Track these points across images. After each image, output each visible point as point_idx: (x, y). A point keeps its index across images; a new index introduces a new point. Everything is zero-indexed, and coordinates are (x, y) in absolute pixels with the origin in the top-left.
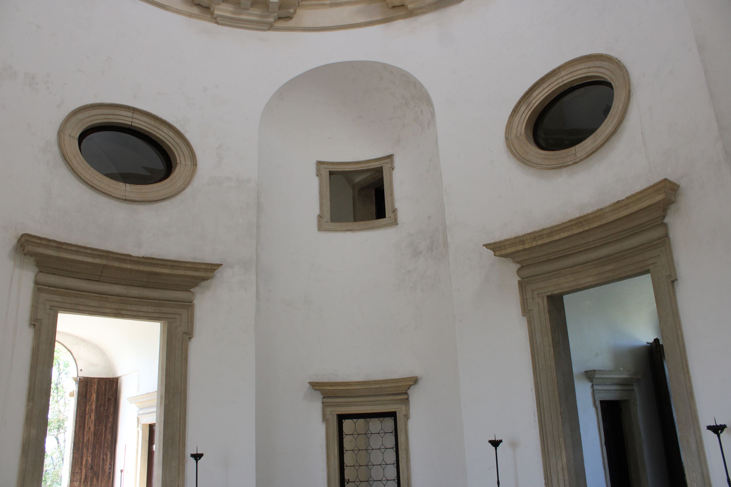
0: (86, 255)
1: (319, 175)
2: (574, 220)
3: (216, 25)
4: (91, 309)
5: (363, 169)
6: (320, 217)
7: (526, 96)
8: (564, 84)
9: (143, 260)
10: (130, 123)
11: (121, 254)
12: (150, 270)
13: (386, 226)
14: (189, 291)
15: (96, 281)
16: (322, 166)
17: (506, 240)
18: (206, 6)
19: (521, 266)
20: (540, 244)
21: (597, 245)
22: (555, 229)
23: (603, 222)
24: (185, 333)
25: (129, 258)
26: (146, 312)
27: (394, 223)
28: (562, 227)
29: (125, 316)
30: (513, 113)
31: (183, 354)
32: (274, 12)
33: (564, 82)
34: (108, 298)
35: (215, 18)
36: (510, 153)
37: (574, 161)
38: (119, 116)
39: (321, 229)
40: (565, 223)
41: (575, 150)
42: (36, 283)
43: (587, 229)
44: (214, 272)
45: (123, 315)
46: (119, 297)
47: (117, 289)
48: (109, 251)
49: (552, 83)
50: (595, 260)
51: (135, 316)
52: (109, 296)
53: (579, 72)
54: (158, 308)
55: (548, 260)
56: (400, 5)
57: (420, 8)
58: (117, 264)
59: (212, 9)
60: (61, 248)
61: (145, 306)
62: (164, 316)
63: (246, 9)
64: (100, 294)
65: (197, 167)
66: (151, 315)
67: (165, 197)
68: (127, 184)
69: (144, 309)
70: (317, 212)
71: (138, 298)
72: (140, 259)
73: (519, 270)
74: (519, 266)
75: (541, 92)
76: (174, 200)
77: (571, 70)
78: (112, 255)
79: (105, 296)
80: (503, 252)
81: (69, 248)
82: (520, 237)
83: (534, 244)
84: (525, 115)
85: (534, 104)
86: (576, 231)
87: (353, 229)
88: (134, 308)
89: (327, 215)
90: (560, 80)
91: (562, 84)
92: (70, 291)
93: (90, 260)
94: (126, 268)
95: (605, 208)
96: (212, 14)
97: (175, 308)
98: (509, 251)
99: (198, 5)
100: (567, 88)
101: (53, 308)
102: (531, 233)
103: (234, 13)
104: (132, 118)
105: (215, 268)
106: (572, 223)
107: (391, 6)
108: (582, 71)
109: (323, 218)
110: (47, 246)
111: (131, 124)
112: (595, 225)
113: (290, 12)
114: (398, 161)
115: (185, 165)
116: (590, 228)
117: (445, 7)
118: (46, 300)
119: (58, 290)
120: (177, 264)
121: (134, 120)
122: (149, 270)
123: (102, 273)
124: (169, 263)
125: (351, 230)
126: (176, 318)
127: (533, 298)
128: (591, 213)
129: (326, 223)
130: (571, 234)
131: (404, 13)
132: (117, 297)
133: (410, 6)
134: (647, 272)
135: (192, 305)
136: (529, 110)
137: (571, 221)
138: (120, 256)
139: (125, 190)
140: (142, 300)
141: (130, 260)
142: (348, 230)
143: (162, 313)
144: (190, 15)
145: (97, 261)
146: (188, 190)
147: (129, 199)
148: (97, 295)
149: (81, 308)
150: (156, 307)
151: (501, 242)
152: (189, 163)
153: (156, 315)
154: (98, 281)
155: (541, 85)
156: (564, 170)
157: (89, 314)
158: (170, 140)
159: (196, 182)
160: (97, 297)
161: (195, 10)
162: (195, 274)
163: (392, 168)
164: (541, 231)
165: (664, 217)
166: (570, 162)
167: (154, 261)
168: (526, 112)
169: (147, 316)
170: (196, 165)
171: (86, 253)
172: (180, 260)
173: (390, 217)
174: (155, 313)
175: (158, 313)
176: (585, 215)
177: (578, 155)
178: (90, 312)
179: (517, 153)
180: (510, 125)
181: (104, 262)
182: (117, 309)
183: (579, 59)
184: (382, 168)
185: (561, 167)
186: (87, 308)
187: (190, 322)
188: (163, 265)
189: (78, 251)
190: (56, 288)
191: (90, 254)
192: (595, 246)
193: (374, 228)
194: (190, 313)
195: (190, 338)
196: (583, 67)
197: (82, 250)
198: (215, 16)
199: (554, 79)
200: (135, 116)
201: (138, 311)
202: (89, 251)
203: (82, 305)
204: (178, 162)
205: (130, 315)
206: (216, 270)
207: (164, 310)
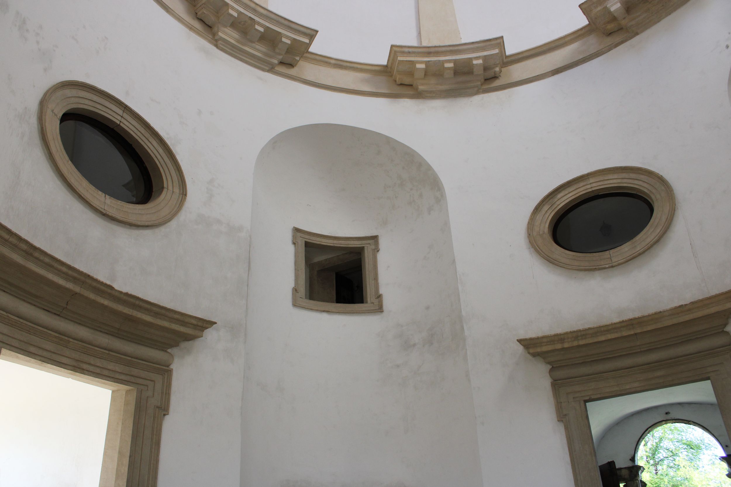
0: (59, 273)
1: (296, 243)
2: (626, 321)
3: (215, 48)
4: (45, 354)
5: (341, 246)
6: (295, 290)
7: (549, 196)
8: (593, 191)
9: (125, 298)
10: (118, 122)
12: (130, 314)
13: (368, 313)
16: (299, 234)
17: (545, 337)
18: (210, 24)
19: (551, 366)
20: (582, 344)
21: (642, 350)
22: (602, 329)
23: (659, 325)
24: (158, 407)
25: (109, 291)
26: (112, 371)
27: (379, 310)
28: (610, 327)
29: (85, 371)
30: (535, 211)
31: (154, 436)
32: (280, 54)
33: (593, 189)
35: (216, 41)
36: (532, 250)
37: (611, 265)
38: (108, 109)
39: (296, 304)
40: (615, 324)
41: (610, 254)
43: (639, 331)
44: (204, 331)
45: (83, 369)
47: (83, 332)
48: (89, 276)
49: (579, 188)
50: (642, 365)
51: (98, 374)
53: (611, 181)
54: (128, 367)
55: (583, 363)
56: (408, 84)
57: (431, 92)
59: (215, 29)
60: (31, 255)
61: (111, 362)
62: (133, 379)
63: (252, 42)
64: (60, 334)
65: (187, 198)
66: (117, 376)
67: (147, 224)
68: (107, 195)
69: (111, 366)
70: (291, 284)
71: (105, 349)
72: (122, 296)
73: (551, 371)
74: (551, 367)
75: (567, 194)
76: (157, 230)
77: (601, 178)
78: (89, 281)
79: (66, 338)
80: (539, 350)
81: (42, 258)
82: (561, 335)
83: (575, 343)
84: (548, 214)
85: (558, 205)
86: (625, 334)
87: (330, 310)
88: (98, 362)
89: (302, 290)
90: (589, 186)
91: (590, 190)
92: (25, 322)
93: (61, 282)
94: (103, 304)
95: (664, 311)
96: (214, 35)
97: (148, 371)
98: (545, 349)
99: (201, 20)
100: (593, 195)
102: (574, 332)
103: (238, 41)
104: (122, 117)
105: (207, 326)
106: (623, 324)
107: (398, 82)
108: (615, 181)
109: (298, 293)
110: (14, 247)
111: (119, 124)
112: (649, 328)
113: (296, 59)
114: (383, 243)
115: (173, 192)
116: (642, 331)
117: (455, 97)
119: (8, 316)
120: (163, 312)
121: (123, 120)
123: (67, 305)
124: (154, 309)
125: (328, 312)
126: (147, 386)
127: (568, 402)
128: (647, 315)
129: (301, 298)
130: (620, 336)
131: (411, 93)
132: (80, 343)
133: (421, 88)
134: (708, 379)
135: (170, 371)
136: (553, 211)
137: (623, 321)
138: (99, 286)
139: (105, 203)
140: (111, 353)
142: (324, 311)
143: (132, 376)
144: (191, 28)
145: (70, 285)
146: (173, 223)
147: (110, 215)
149: (32, 349)
150: (126, 365)
151: (538, 338)
152: (177, 190)
153: (123, 377)
154: (59, 315)
155: (567, 188)
156: (597, 273)
158: (159, 157)
159: (184, 216)
160: (56, 337)
161: (197, 25)
162: (182, 329)
163: (378, 250)
164: (586, 330)
165: (725, 325)
166: (607, 265)
167: (137, 302)
168: (550, 212)
169: (112, 376)
170: (186, 195)
171: (59, 271)
173: (373, 303)
174: (124, 374)
175: (127, 375)
176: (640, 317)
177: (614, 260)
178: (42, 359)
179: (541, 251)
180: (532, 222)
181: (77, 289)
182: (77, 361)
183: (612, 169)
184: (362, 249)
185: (595, 270)
186: (40, 352)
187: (166, 393)
188: (147, 310)
189: (52, 266)
191: (64, 273)
192: (639, 350)
193: (354, 313)
194: (166, 381)
195: (164, 415)
196: (616, 177)
198: (217, 37)
199: (582, 184)
200: (125, 115)
202: (64, 269)
203: (34, 346)
204: (165, 186)
205: (91, 372)
206: (207, 328)
207: (135, 372)
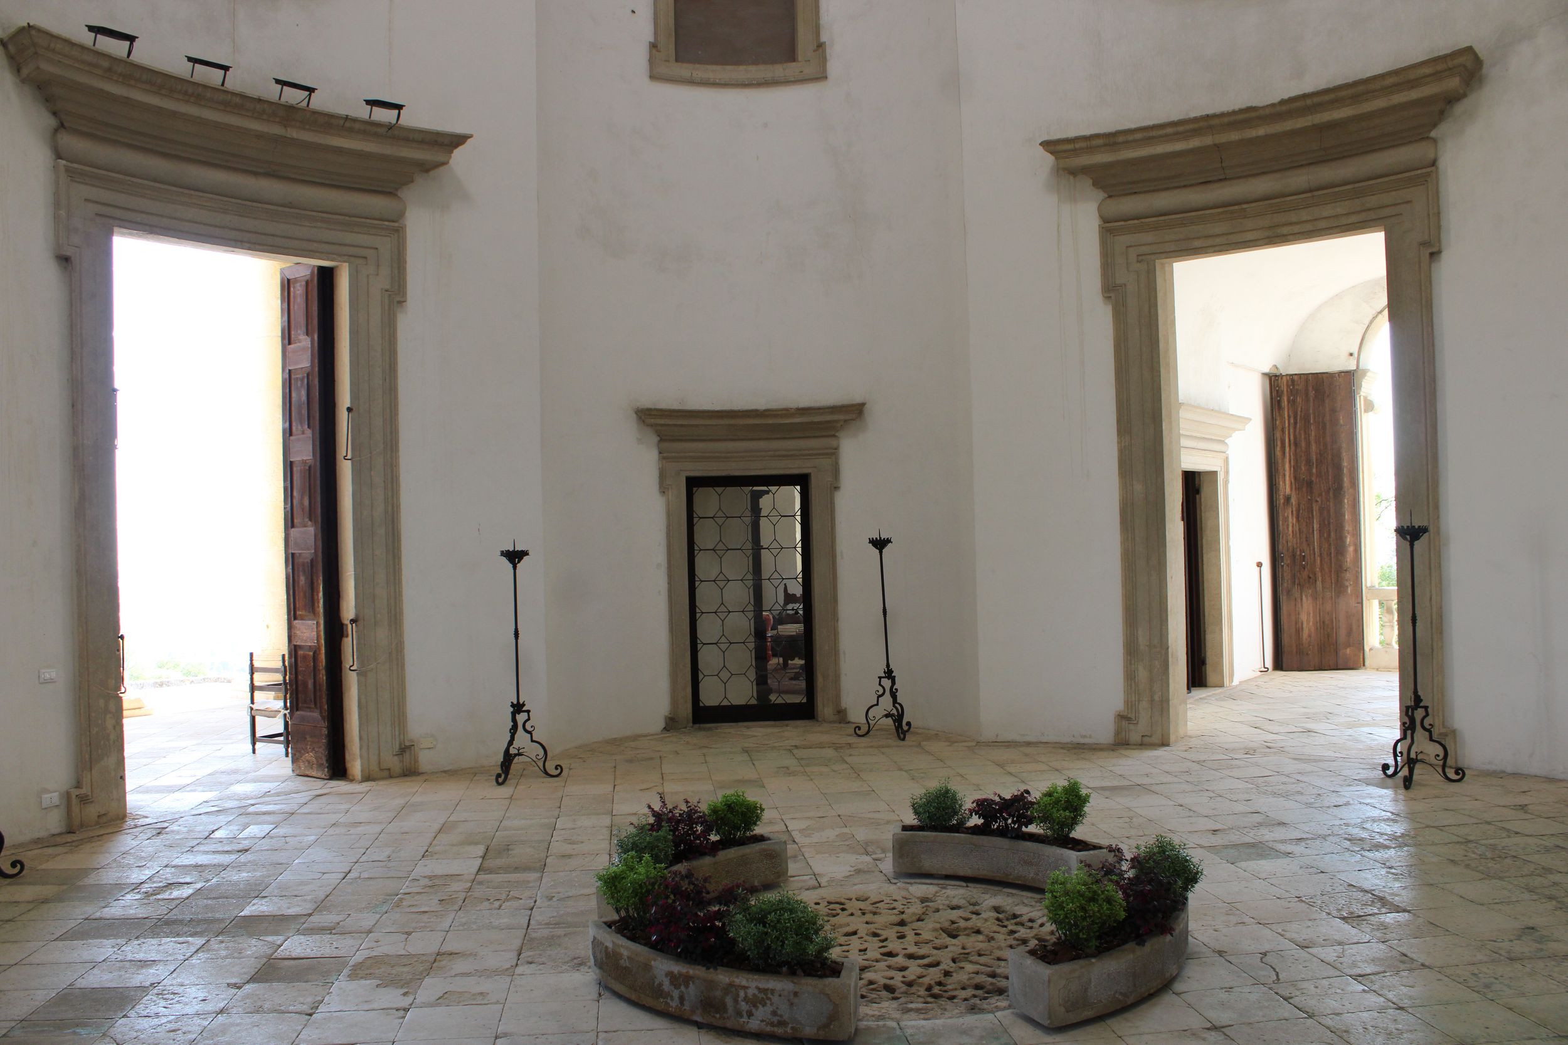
11: (1234, 113)
14: (1428, 138)
15: (1220, 180)
34: (1244, 210)
42: (1105, 220)
46: (1269, 202)
52: (1244, 206)
58: (1235, 136)
101: (1144, 257)
118: (1127, 247)
122: (1306, 124)
141: (1259, 118)
148: (1220, 210)
157: (1215, 252)
172: (1364, 78)
190: (1138, 219)
197: (1155, 133)
201: (1316, 220)
